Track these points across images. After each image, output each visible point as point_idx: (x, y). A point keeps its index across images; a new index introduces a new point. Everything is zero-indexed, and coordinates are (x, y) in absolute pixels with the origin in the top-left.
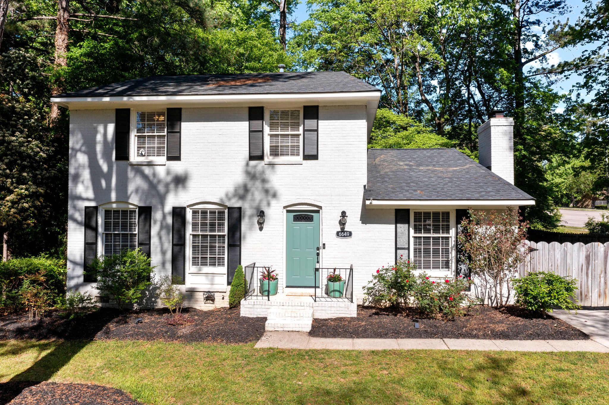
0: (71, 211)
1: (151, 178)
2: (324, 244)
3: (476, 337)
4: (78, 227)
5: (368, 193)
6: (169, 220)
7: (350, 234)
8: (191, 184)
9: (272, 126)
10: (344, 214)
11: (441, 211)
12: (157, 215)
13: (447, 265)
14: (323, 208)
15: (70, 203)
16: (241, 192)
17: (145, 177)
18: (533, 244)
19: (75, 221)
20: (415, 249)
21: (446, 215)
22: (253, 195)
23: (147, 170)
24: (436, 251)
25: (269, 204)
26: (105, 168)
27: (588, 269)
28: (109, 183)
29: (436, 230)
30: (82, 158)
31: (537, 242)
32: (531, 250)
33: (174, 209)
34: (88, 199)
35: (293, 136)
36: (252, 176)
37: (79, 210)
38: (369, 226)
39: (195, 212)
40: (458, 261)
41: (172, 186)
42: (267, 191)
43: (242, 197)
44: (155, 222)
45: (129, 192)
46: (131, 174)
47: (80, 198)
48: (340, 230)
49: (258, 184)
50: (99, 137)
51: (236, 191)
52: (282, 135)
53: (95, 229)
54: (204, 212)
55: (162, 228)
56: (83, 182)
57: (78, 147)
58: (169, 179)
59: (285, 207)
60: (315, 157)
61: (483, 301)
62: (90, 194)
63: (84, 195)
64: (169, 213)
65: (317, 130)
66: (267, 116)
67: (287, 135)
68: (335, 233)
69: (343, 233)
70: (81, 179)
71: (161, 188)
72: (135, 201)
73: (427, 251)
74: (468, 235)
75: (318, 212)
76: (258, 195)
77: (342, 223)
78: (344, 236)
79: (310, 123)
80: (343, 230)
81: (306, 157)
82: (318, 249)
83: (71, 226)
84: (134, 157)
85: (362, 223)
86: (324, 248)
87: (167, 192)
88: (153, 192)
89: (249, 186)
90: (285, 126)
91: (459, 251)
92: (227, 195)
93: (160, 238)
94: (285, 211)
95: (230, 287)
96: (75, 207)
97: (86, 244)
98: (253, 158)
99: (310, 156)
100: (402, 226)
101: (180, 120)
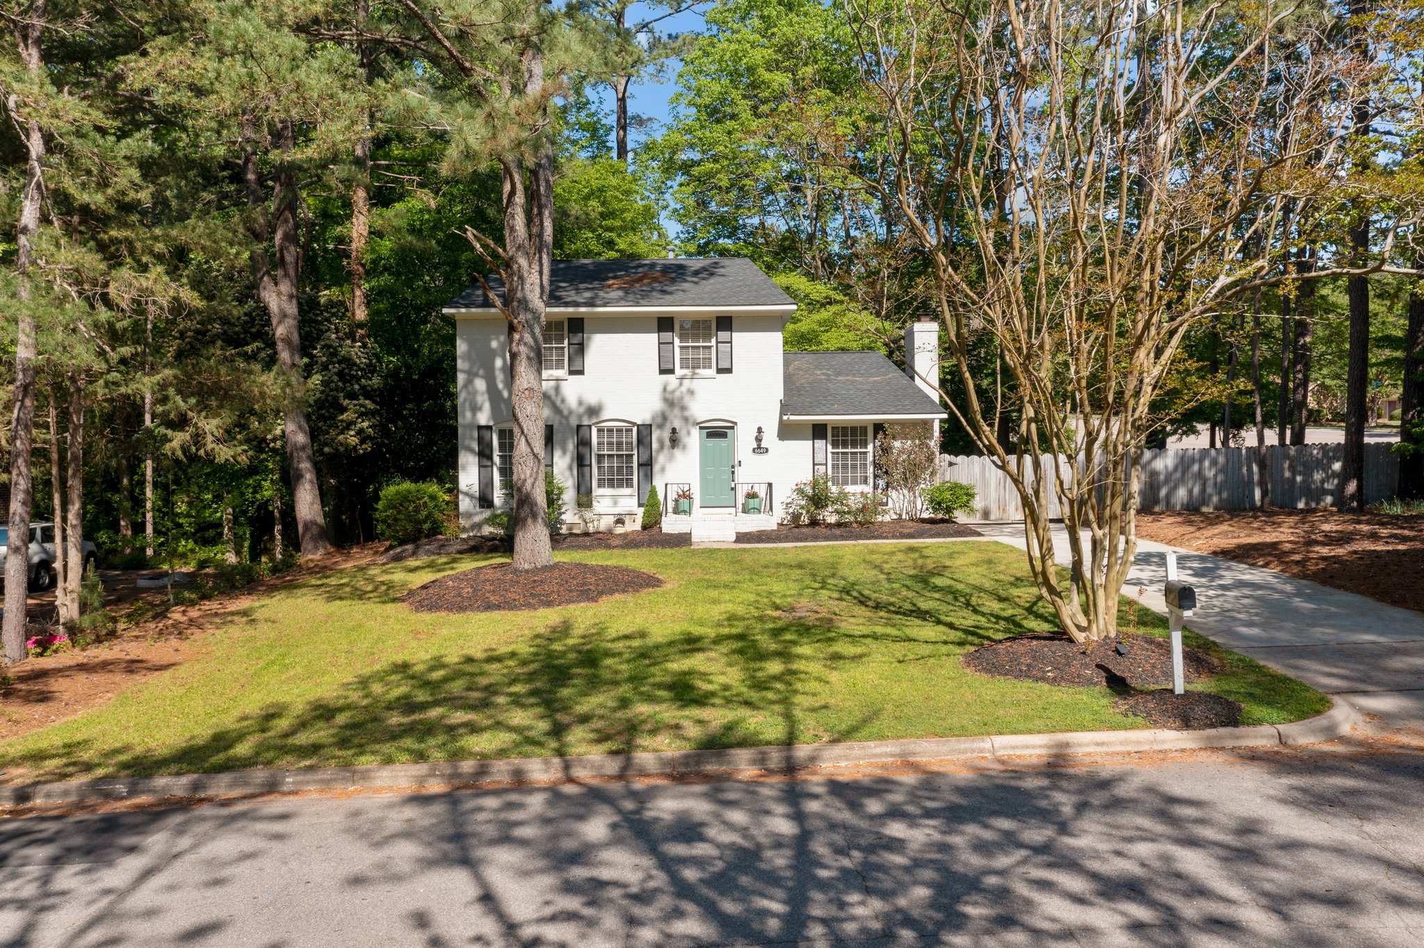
2: (740, 462)
3: (886, 538)
5: (785, 408)
7: (767, 450)
9: (682, 339)
10: (760, 430)
11: (858, 426)
12: (560, 435)
13: (865, 481)
14: (737, 424)
18: (952, 458)
20: (833, 465)
21: (864, 430)
24: (854, 467)
29: (854, 445)
31: (956, 456)
32: (951, 464)
33: (579, 427)
35: (704, 347)
38: (786, 442)
39: (600, 431)
40: (875, 476)
44: (558, 442)
48: (756, 446)
52: (693, 347)
54: (610, 430)
59: (698, 424)
60: (729, 371)
61: (900, 515)
65: (731, 343)
66: (677, 327)
67: (698, 347)
68: (751, 449)
69: (759, 449)
73: (845, 467)
74: (886, 450)
75: (732, 428)
76: (669, 412)
77: (759, 440)
78: (761, 453)
79: (723, 335)
80: (759, 447)
81: (720, 371)
82: (733, 467)
85: (779, 439)
86: (740, 465)
90: (696, 338)
91: (875, 465)
94: (698, 428)
95: (642, 509)
97: (481, 467)
98: (663, 372)
99: (725, 370)
100: (820, 442)
101: (582, 332)
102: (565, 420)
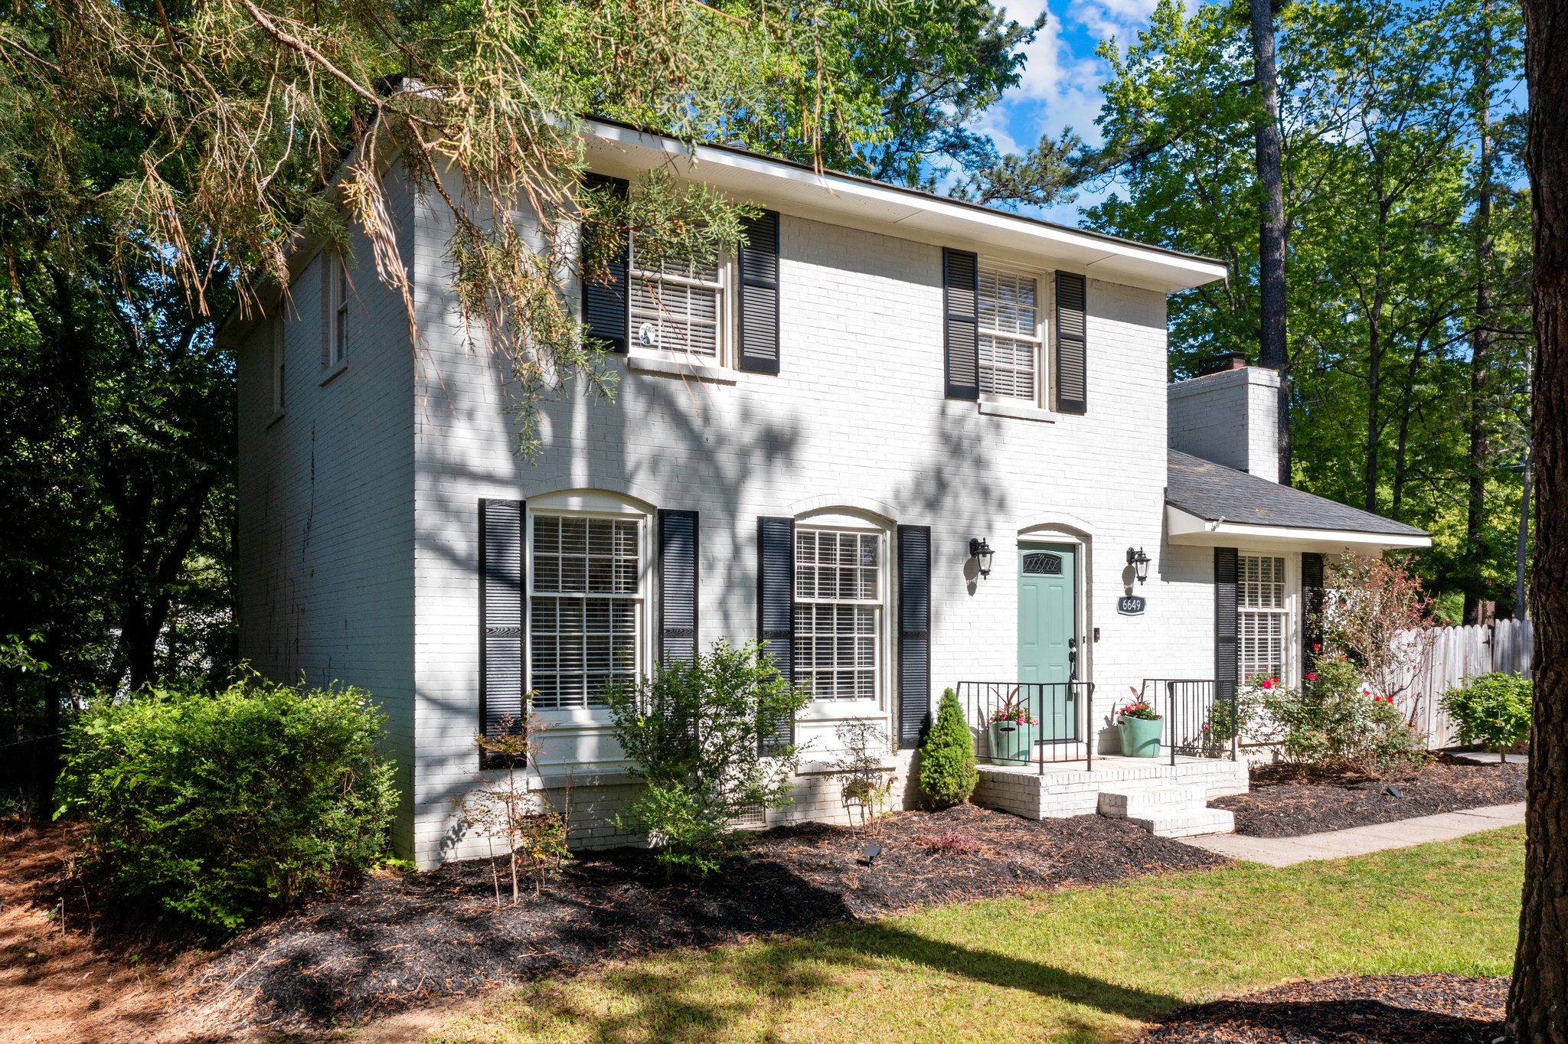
0: (425, 517)
1: (697, 423)
2: (1097, 631)
4: (457, 574)
6: (750, 560)
7: (1142, 601)
8: (808, 453)
9: (982, 313)
10: (1131, 555)
11: (1273, 556)
12: (716, 545)
14: (1094, 539)
15: (422, 484)
16: (930, 488)
17: (679, 420)
19: (445, 552)
22: (956, 497)
23: (684, 397)
25: (990, 527)
28: (562, 428)
29: (1266, 599)
33: (763, 523)
34: (490, 478)
36: (954, 445)
37: (457, 515)
38: (1173, 586)
39: (803, 538)
41: (757, 458)
42: (985, 492)
43: (933, 505)
44: (711, 567)
45: (630, 463)
46: (634, 405)
47: (460, 471)
48: (1124, 595)
49: (967, 469)
51: (918, 484)
54: (828, 539)
55: (730, 585)
56: (470, 415)
58: (748, 435)
59: (1016, 534)
60: (1079, 407)
62: (501, 462)
63: (477, 462)
64: (750, 540)
65: (1083, 340)
66: (982, 281)
67: (1012, 343)
68: (1116, 601)
69: (1131, 604)
70: (464, 404)
71: (727, 461)
72: (650, 495)
73: (1250, 645)
76: (967, 502)
77: (1129, 579)
78: (1133, 611)
79: (1069, 319)
80: (1129, 597)
81: (1064, 406)
82: (1074, 643)
83: (428, 570)
85: (1163, 579)
86: (1096, 639)
87: (744, 474)
88: (705, 470)
89: (948, 473)
90: (1008, 318)
92: (897, 495)
93: (726, 616)
94: (1016, 543)
95: (904, 753)
96: (442, 504)
97: (488, 634)
98: (953, 392)
99: (1071, 403)
100: (1227, 588)
101: (776, 251)
102: (730, 498)
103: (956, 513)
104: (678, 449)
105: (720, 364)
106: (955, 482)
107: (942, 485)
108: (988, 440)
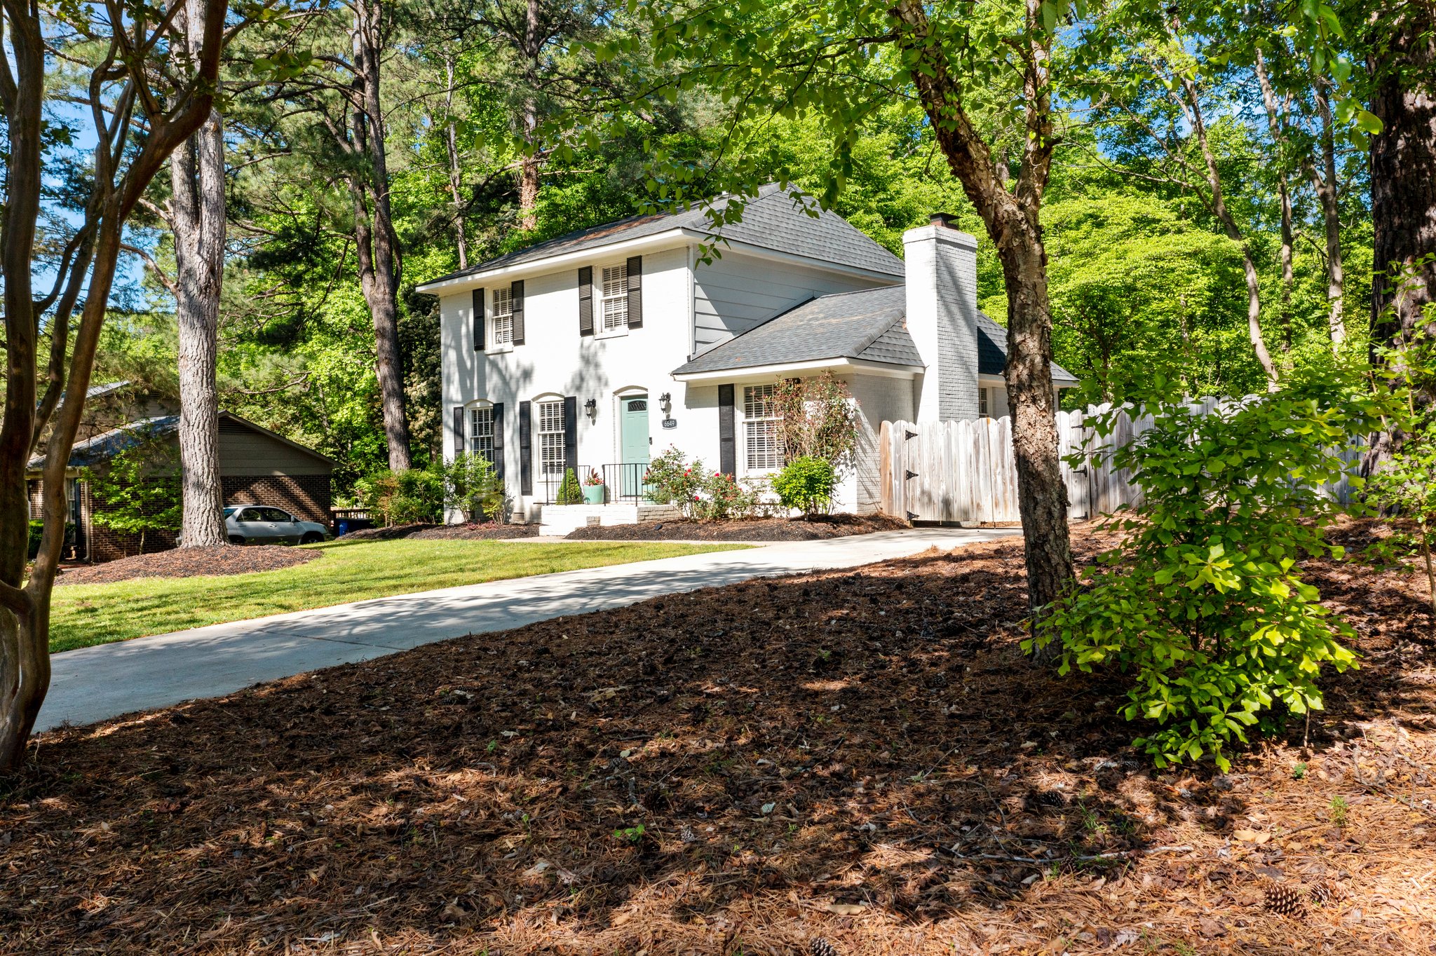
0: (444, 416)
1: (504, 372)
2: (651, 440)
4: (450, 434)
5: (692, 364)
6: (519, 419)
7: (675, 423)
8: (536, 376)
9: (606, 289)
10: (668, 397)
12: (509, 414)
14: (649, 391)
15: (443, 406)
16: (577, 380)
17: (498, 369)
18: (911, 426)
19: (449, 428)
22: (587, 383)
23: (500, 361)
24: (771, 442)
25: (602, 395)
26: (469, 364)
27: (977, 461)
28: (472, 383)
30: (452, 355)
32: (909, 435)
33: (521, 403)
34: (457, 401)
36: (586, 357)
37: (450, 414)
38: (694, 410)
39: (540, 407)
41: (521, 381)
42: (599, 379)
43: (579, 388)
44: (507, 425)
45: (487, 388)
46: (487, 367)
47: (450, 400)
48: (665, 418)
49: (592, 369)
50: (464, 330)
51: (573, 381)
52: (616, 301)
53: (462, 436)
54: (550, 406)
55: (512, 431)
56: (453, 383)
57: (448, 342)
59: (615, 393)
60: (639, 324)
62: (458, 394)
63: (454, 396)
64: (519, 411)
65: (640, 289)
66: (598, 277)
68: (661, 422)
69: (669, 423)
70: (451, 379)
71: (512, 383)
72: (492, 399)
75: (646, 396)
76: (591, 384)
77: (667, 409)
78: (670, 427)
79: (634, 279)
80: (668, 420)
81: (631, 326)
83: (445, 433)
84: (491, 346)
85: (687, 408)
87: (518, 389)
88: (506, 388)
90: (616, 288)
92: (565, 383)
93: (511, 441)
94: (617, 398)
96: (447, 411)
97: (457, 451)
98: (583, 333)
99: (635, 324)
100: (726, 409)
101: (523, 296)
102: (513, 396)
103: (588, 391)
104: (500, 383)
105: (509, 346)
106: (587, 377)
107: (582, 379)
108: (600, 354)
